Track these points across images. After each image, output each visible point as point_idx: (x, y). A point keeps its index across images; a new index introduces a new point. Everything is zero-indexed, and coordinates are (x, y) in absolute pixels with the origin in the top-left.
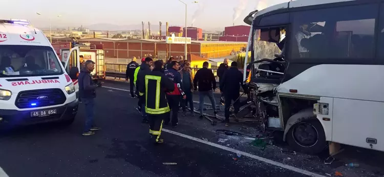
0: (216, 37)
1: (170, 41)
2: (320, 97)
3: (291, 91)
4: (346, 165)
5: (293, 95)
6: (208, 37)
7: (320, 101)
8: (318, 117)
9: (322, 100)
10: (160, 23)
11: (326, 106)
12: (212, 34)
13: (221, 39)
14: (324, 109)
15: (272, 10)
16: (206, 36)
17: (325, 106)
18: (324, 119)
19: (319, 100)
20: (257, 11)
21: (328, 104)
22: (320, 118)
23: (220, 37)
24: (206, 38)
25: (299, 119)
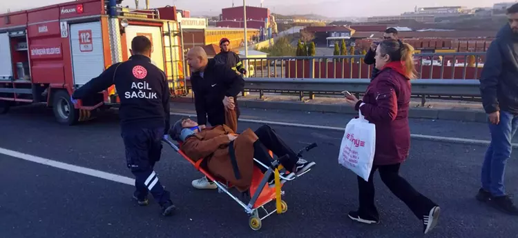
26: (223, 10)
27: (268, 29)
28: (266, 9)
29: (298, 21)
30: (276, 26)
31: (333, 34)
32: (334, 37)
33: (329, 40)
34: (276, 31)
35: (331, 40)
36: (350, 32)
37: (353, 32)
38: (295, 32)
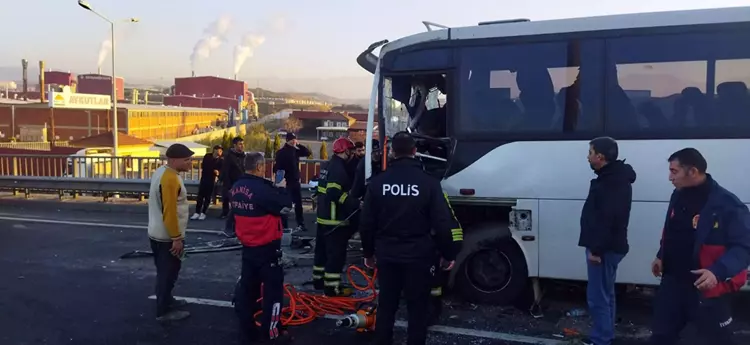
0: (155, 99)
1: (60, 102)
2: (515, 199)
3: (463, 192)
4: (569, 314)
5: (469, 199)
6: (141, 97)
7: (517, 207)
8: (514, 237)
9: (520, 205)
10: (25, 64)
11: (526, 214)
12: (150, 92)
13: (168, 102)
14: (522, 221)
15: (418, 41)
16: (136, 94)
17: (523, 216)
18: (524, 239)
19: (515, 204)
20: (386, 41)
21: (530, 211)
22: (517, 236)
23: (166, 98)
24: (135, 98)
25: (480, 244)
26: (177, 80)
27: (243, 111)
28: (242, 83)
29: (292, 101)
30: (256, 107)
31: (326, 124)
32: (327, 126)
33: (320, 131)
34: (257, 115)
35: (324, 131)
36: (347, 121)
37: (352, 121)
38: (283, 117)
